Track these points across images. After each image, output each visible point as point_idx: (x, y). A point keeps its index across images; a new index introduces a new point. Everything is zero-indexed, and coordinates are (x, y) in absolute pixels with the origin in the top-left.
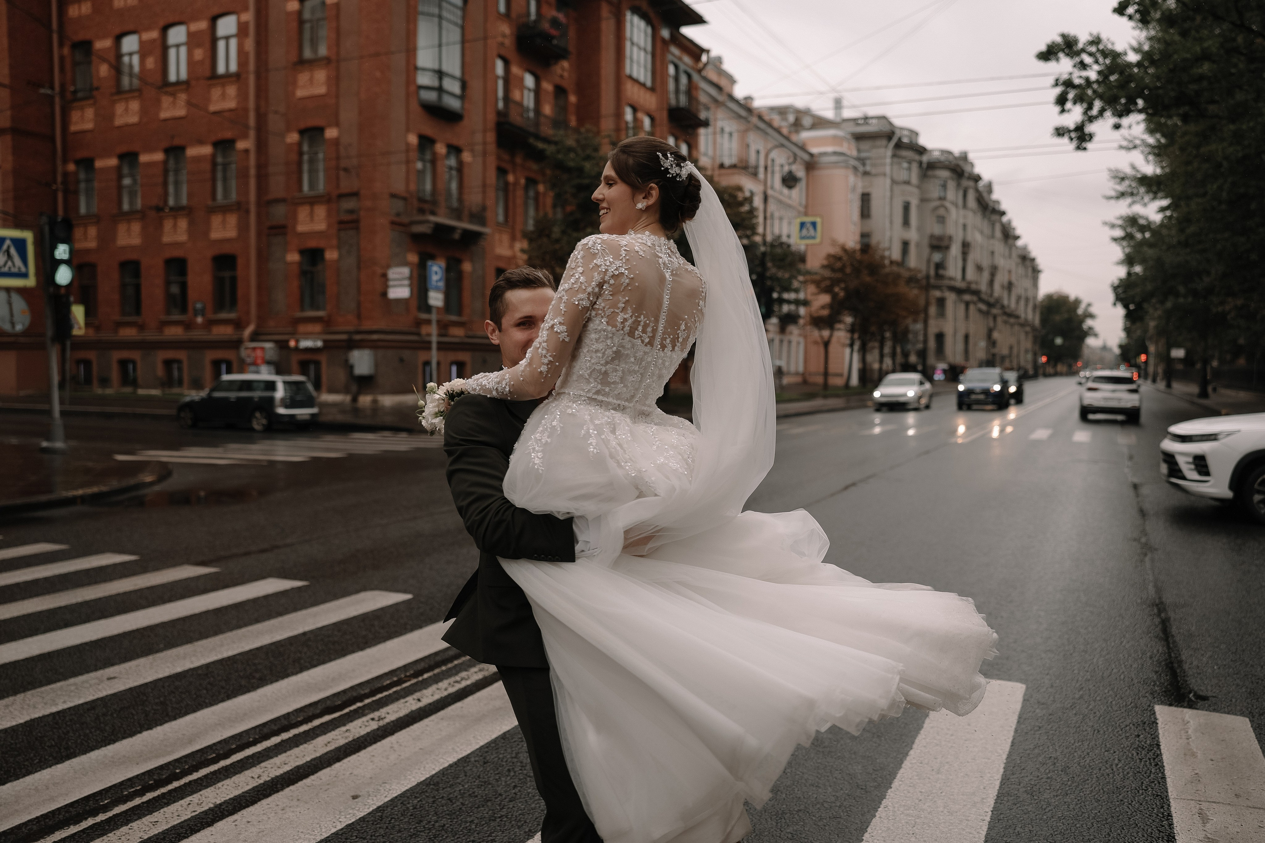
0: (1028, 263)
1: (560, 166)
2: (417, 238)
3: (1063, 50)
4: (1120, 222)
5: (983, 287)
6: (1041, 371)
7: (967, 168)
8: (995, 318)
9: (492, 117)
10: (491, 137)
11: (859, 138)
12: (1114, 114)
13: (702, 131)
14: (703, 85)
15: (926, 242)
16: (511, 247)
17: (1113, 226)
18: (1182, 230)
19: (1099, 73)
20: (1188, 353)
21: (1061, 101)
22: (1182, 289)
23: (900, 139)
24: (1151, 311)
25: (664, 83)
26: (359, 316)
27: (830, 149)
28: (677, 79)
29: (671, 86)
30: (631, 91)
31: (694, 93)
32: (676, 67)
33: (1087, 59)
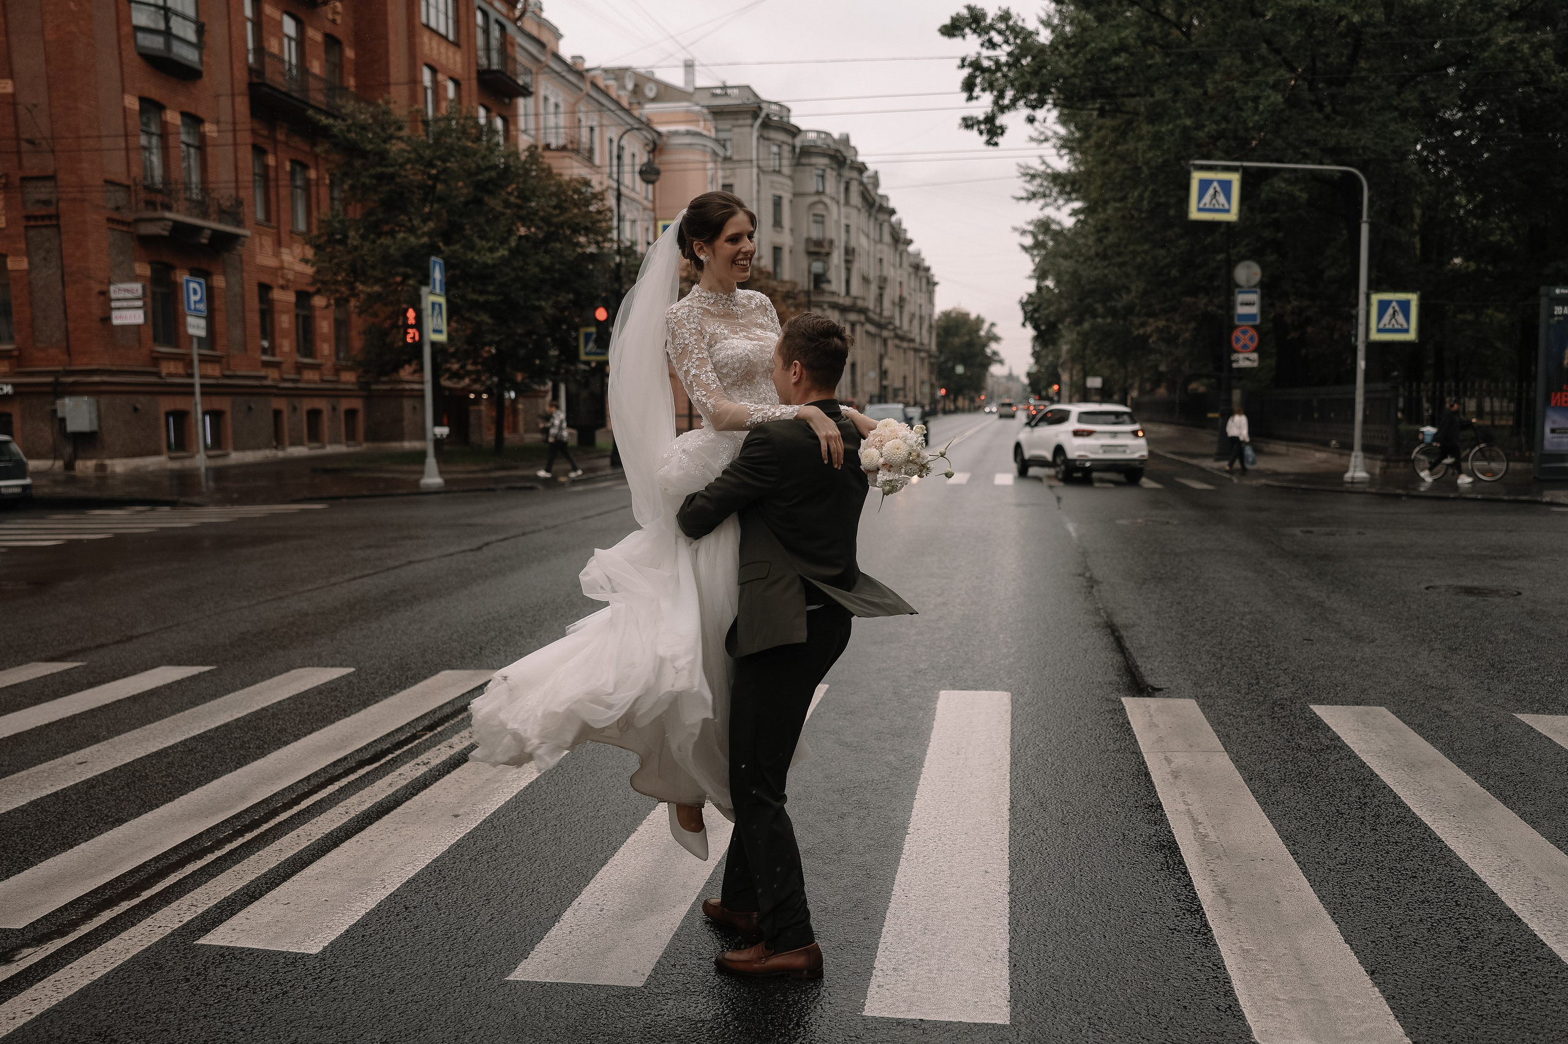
0: (921, 273)
1: (352, 150)
2: (147, 243)
3: (969, 25)
4: (1031, 228)
5: (871, 304)
6: (940, 406)
7: (849, 155)
8: (885, 341)
9: (242, 77)
10: (243, 105)
11: (718, 113)
12: (1026, 105)
13: (521, 102)
14: (520, 40)
15: (801, 247)
16: (277, 254)
17: (1024, 232)
18: (1100, 240)
19: (1010, 54)
20: (1104, 383)
21: (969, 86)
22: (1100, 308)
23: (768, 115)
24: (1064, 332)
25: (471, 37)
26: (68, 351)
27: (682, 128)
28: (486, 31)
29: (480, 40)
30: (430, 47)
31: (509, 48)
32: (485, 14)
33: (997, 38)
